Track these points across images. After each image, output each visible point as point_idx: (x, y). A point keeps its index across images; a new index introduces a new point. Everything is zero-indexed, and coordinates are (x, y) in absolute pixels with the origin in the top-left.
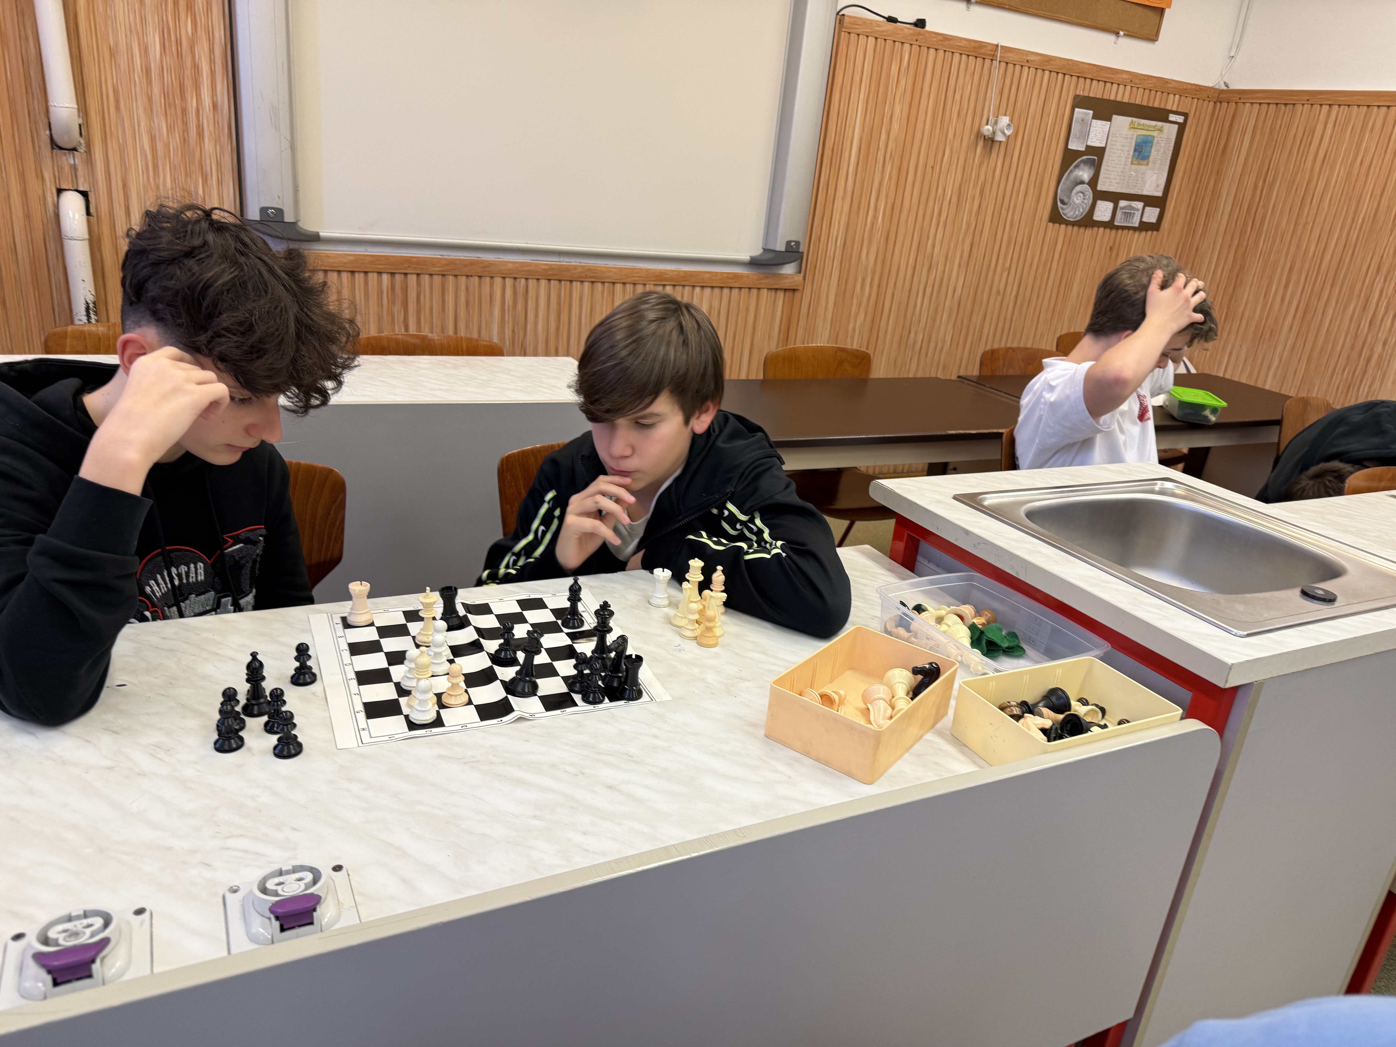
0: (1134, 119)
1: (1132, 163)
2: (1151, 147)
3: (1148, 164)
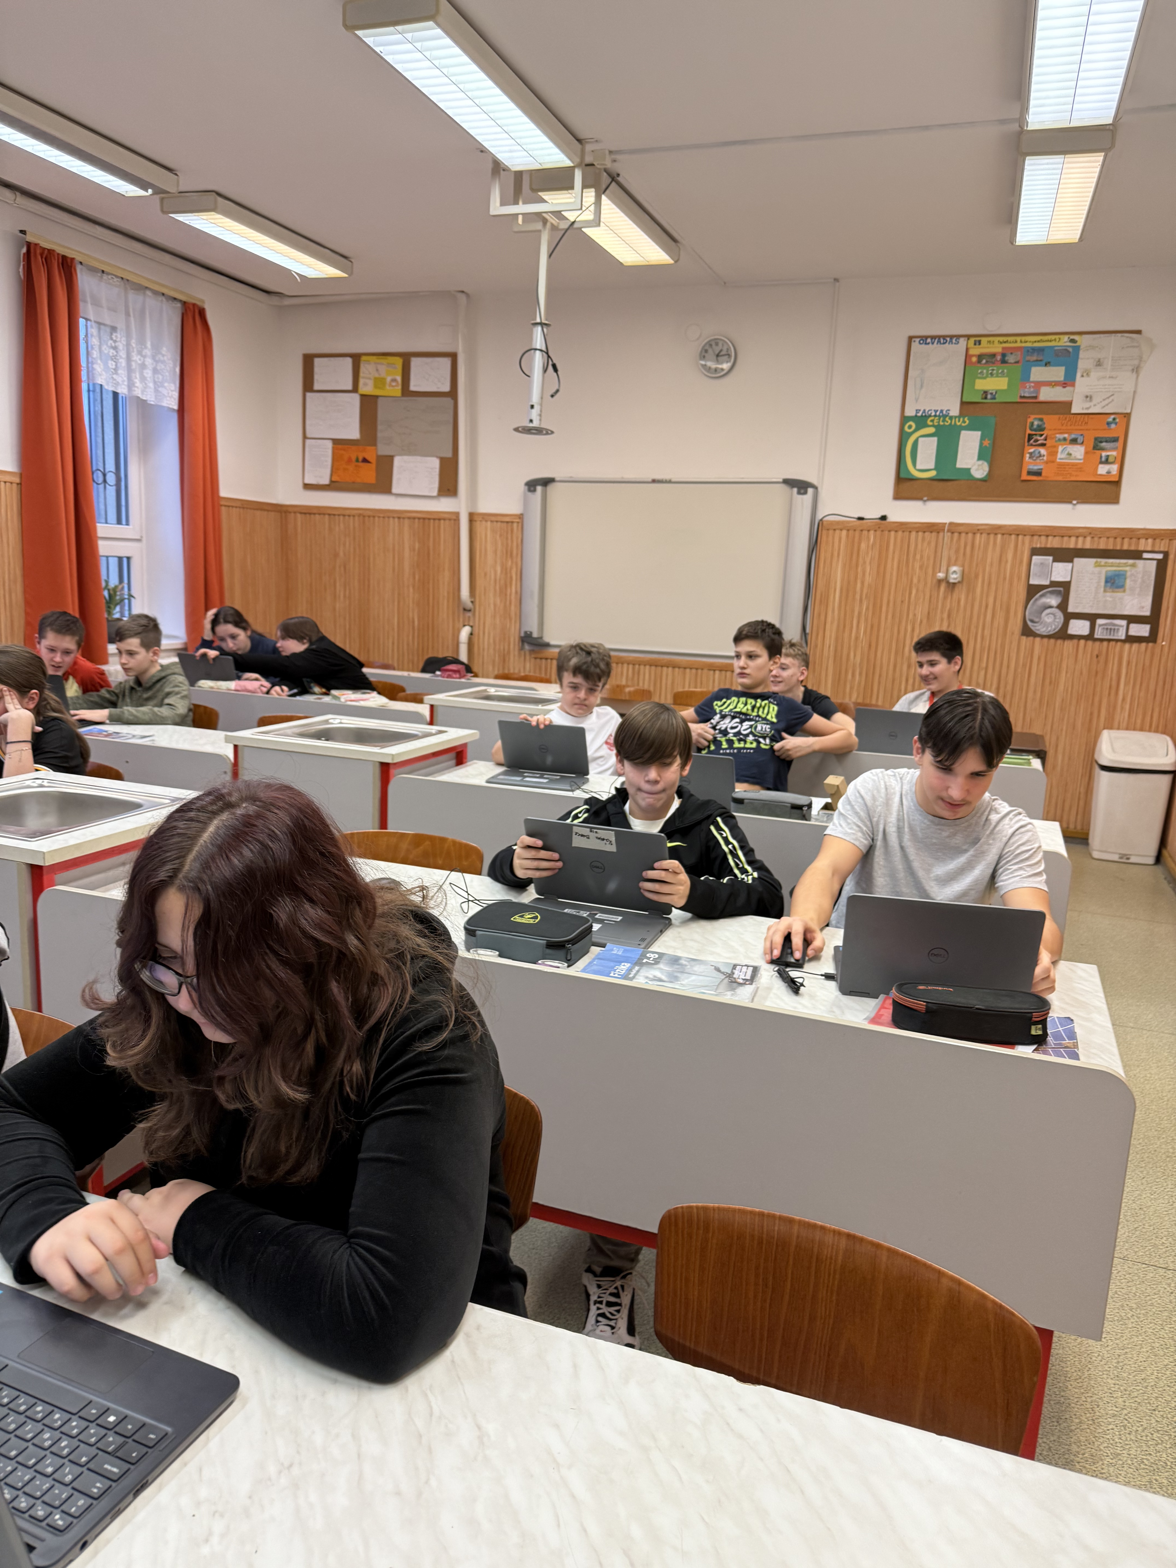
0: (1099, 560)
1: (1105, 591)
2: (1125, 579)
3: (1124, 591)
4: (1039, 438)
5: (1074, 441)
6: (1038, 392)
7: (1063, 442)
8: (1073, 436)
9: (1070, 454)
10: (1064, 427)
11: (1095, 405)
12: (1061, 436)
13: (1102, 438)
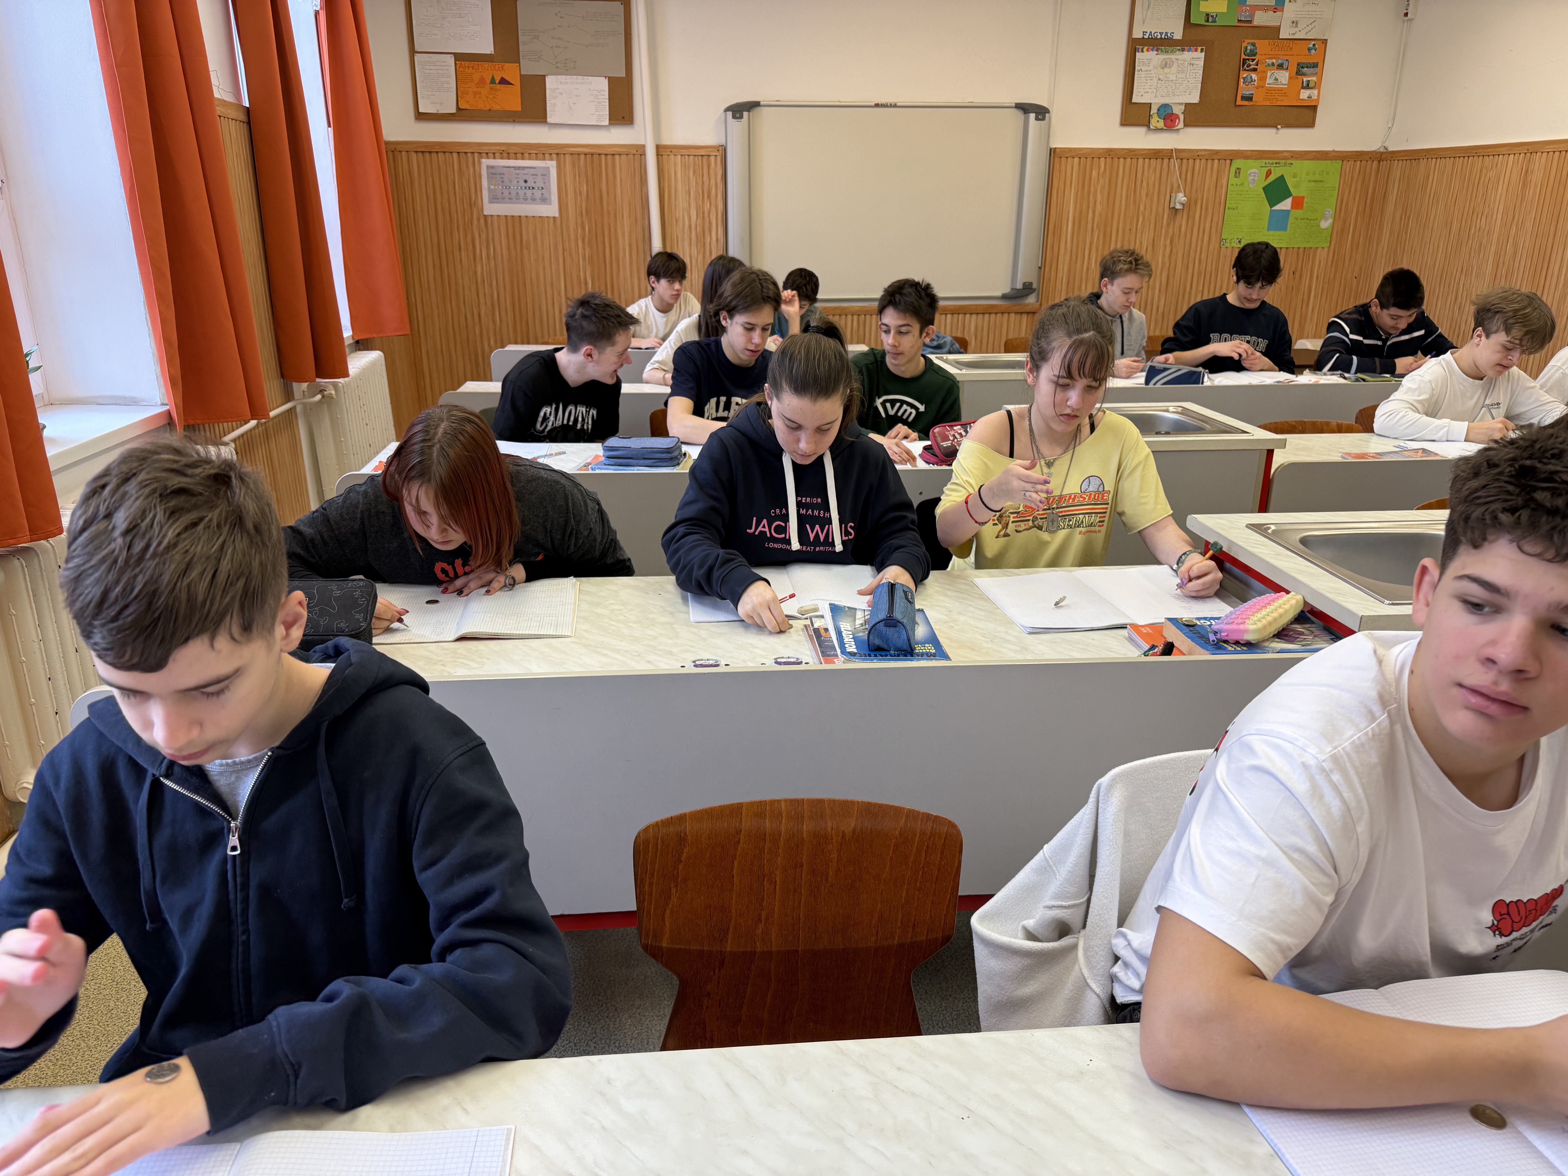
4: (1251, 63)
5: (1280, 67)
6: (1253, 16)
7: (1271, 67)
8: (1280, 61)
9: (1277, 80)
10: (1273, 53)
11: (1300, 31)
12: (1269, 61)
13: (1304, 63)
